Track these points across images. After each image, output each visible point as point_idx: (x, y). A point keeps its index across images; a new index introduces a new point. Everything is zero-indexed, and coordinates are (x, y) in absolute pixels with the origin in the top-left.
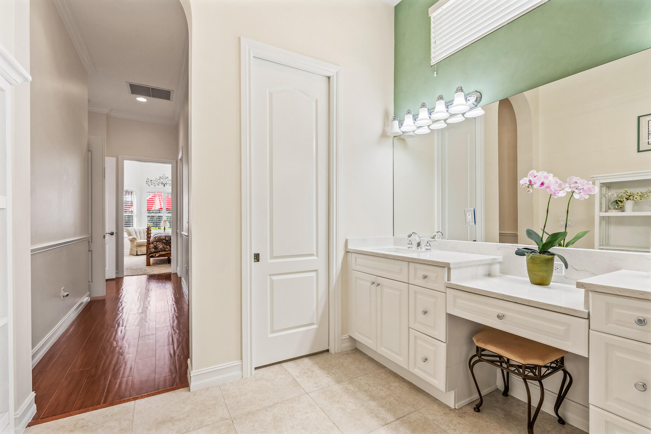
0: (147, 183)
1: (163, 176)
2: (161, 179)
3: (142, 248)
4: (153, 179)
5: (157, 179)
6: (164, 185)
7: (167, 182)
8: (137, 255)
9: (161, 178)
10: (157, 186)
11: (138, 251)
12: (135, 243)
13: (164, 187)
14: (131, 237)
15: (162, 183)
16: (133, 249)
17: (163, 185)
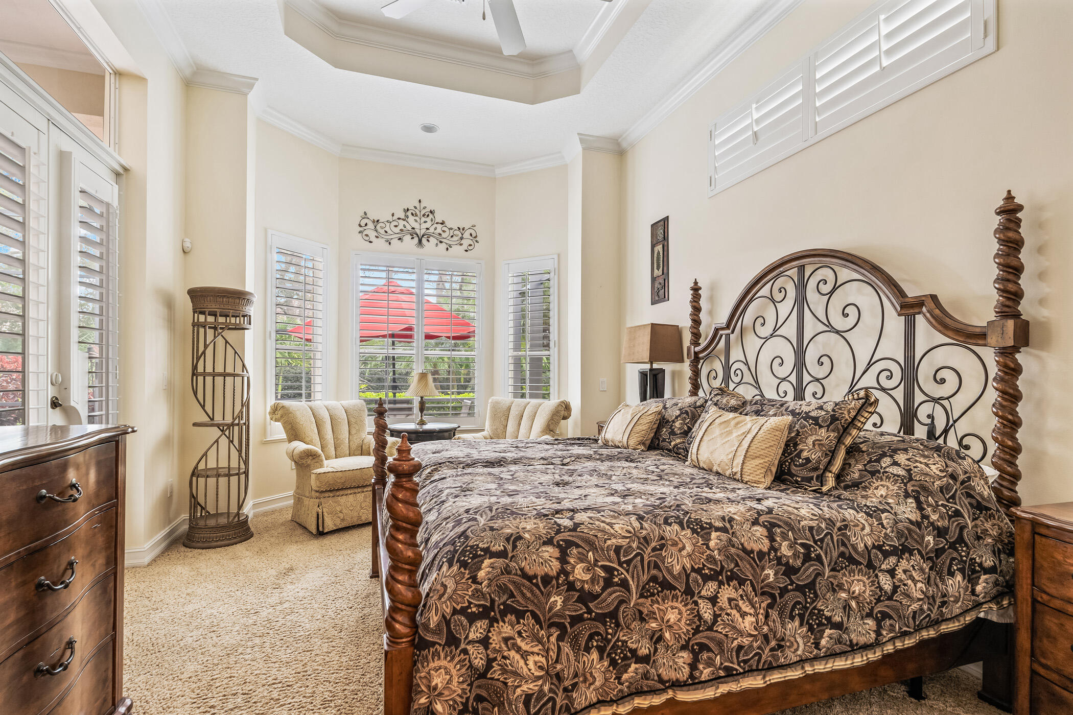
0: (361, 229)
1: (417, 205)
2: (411, 219)
3: (342, 500)
4: (384, 216)
5: (395, 217)
6: (420, 241)
7: (432, 230)
8: (321, 534)
9: (409, 213)
10: (395, 242)
11: (325, 514)
12: (313, 476)
13: (420, 250)
14: (300, 446)
15: (413, 234)
16: (306, 501)
17: (416, 240)
